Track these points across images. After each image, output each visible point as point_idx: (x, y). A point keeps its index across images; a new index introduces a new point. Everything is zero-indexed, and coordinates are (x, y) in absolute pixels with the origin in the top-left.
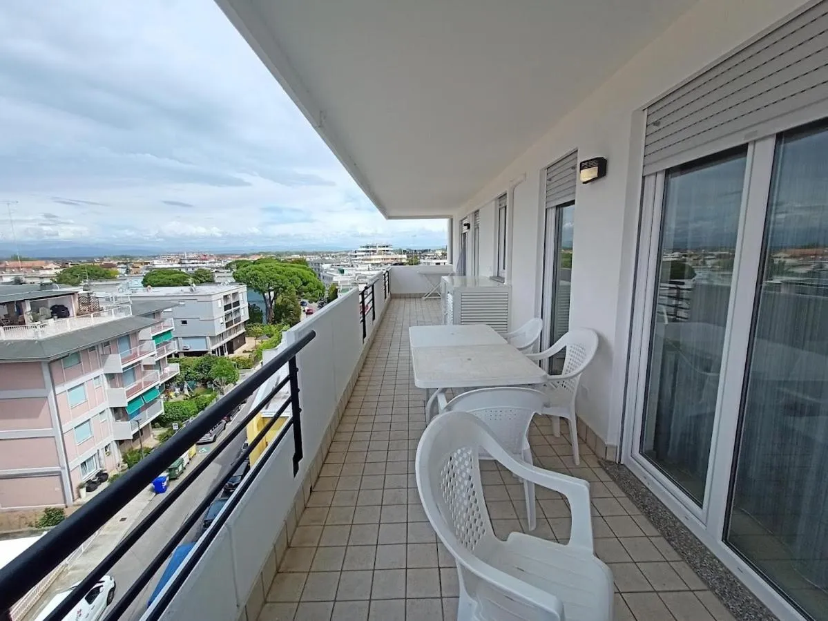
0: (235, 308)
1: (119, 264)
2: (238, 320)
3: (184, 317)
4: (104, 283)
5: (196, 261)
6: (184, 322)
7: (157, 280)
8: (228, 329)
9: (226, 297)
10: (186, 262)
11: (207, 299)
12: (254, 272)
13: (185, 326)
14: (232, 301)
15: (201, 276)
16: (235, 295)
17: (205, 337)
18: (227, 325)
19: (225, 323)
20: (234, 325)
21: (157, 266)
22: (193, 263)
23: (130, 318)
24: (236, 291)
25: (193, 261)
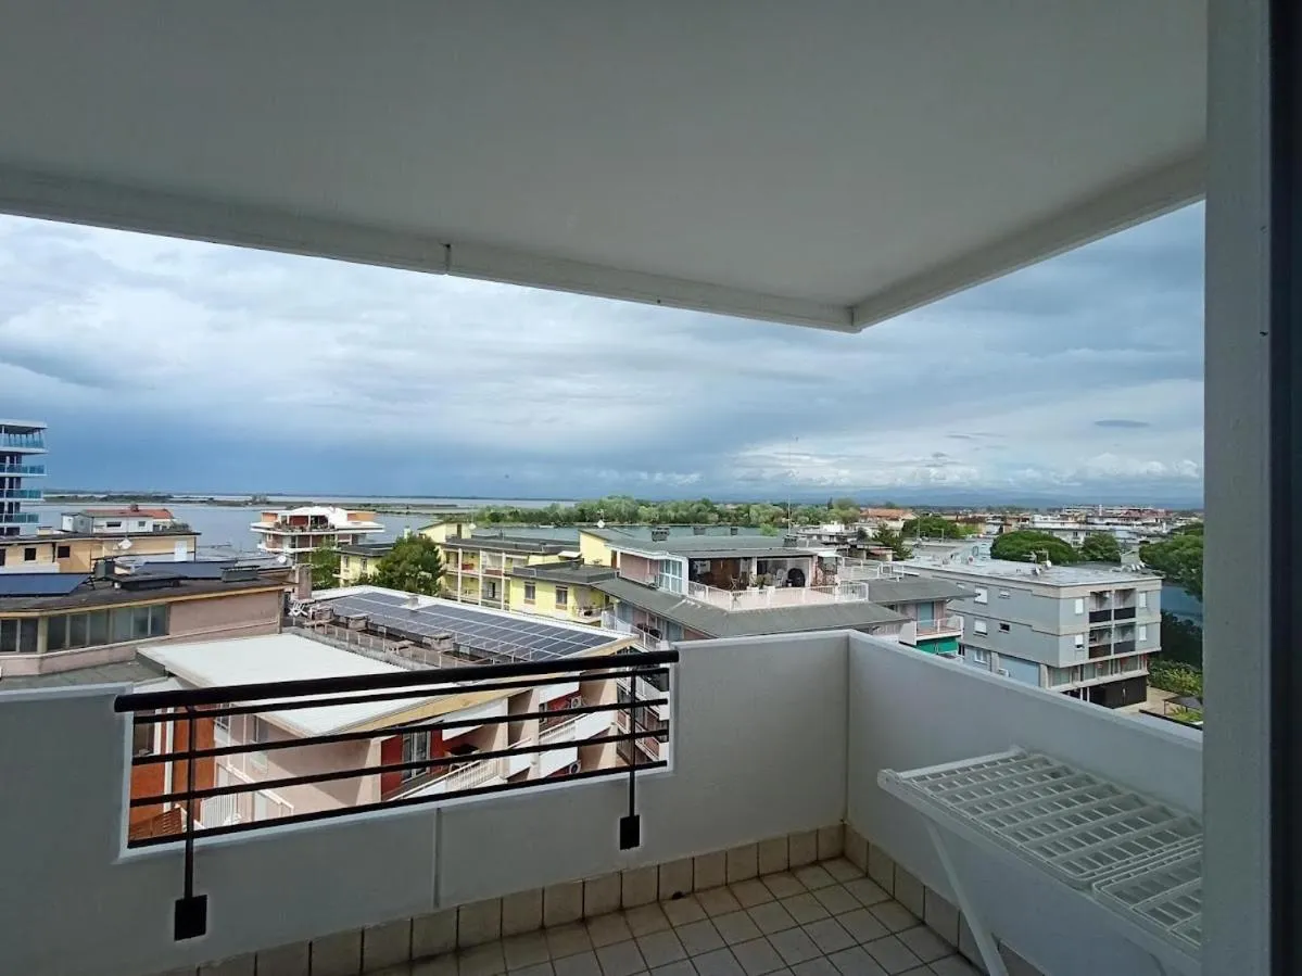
0: (1118, 622)
1: (995, 518)
2: (1130, 646)
3: (1006, 617)
4: (942, 544)
5: (1116, 521)
6: (1005, 627)
7: (1009, 547)
8: (1092, 660)
9: (1099, 596)
10: (1096, 521)
11: (1051, 593)
12: (1190, 552)
13: (1004, 635)
14: (1113, 604)
15: (1095, 548)
16: (1126, 594)
17: (1038, 664)
18: (1093, 652)
19: (1088, 645)
20: (1113, 656)
21: (1038, 526)
22: (1108, 524)
23: (861, 604)
24: (1130, 586)
25: (1109, 521)
